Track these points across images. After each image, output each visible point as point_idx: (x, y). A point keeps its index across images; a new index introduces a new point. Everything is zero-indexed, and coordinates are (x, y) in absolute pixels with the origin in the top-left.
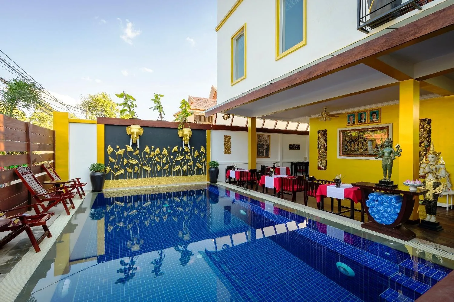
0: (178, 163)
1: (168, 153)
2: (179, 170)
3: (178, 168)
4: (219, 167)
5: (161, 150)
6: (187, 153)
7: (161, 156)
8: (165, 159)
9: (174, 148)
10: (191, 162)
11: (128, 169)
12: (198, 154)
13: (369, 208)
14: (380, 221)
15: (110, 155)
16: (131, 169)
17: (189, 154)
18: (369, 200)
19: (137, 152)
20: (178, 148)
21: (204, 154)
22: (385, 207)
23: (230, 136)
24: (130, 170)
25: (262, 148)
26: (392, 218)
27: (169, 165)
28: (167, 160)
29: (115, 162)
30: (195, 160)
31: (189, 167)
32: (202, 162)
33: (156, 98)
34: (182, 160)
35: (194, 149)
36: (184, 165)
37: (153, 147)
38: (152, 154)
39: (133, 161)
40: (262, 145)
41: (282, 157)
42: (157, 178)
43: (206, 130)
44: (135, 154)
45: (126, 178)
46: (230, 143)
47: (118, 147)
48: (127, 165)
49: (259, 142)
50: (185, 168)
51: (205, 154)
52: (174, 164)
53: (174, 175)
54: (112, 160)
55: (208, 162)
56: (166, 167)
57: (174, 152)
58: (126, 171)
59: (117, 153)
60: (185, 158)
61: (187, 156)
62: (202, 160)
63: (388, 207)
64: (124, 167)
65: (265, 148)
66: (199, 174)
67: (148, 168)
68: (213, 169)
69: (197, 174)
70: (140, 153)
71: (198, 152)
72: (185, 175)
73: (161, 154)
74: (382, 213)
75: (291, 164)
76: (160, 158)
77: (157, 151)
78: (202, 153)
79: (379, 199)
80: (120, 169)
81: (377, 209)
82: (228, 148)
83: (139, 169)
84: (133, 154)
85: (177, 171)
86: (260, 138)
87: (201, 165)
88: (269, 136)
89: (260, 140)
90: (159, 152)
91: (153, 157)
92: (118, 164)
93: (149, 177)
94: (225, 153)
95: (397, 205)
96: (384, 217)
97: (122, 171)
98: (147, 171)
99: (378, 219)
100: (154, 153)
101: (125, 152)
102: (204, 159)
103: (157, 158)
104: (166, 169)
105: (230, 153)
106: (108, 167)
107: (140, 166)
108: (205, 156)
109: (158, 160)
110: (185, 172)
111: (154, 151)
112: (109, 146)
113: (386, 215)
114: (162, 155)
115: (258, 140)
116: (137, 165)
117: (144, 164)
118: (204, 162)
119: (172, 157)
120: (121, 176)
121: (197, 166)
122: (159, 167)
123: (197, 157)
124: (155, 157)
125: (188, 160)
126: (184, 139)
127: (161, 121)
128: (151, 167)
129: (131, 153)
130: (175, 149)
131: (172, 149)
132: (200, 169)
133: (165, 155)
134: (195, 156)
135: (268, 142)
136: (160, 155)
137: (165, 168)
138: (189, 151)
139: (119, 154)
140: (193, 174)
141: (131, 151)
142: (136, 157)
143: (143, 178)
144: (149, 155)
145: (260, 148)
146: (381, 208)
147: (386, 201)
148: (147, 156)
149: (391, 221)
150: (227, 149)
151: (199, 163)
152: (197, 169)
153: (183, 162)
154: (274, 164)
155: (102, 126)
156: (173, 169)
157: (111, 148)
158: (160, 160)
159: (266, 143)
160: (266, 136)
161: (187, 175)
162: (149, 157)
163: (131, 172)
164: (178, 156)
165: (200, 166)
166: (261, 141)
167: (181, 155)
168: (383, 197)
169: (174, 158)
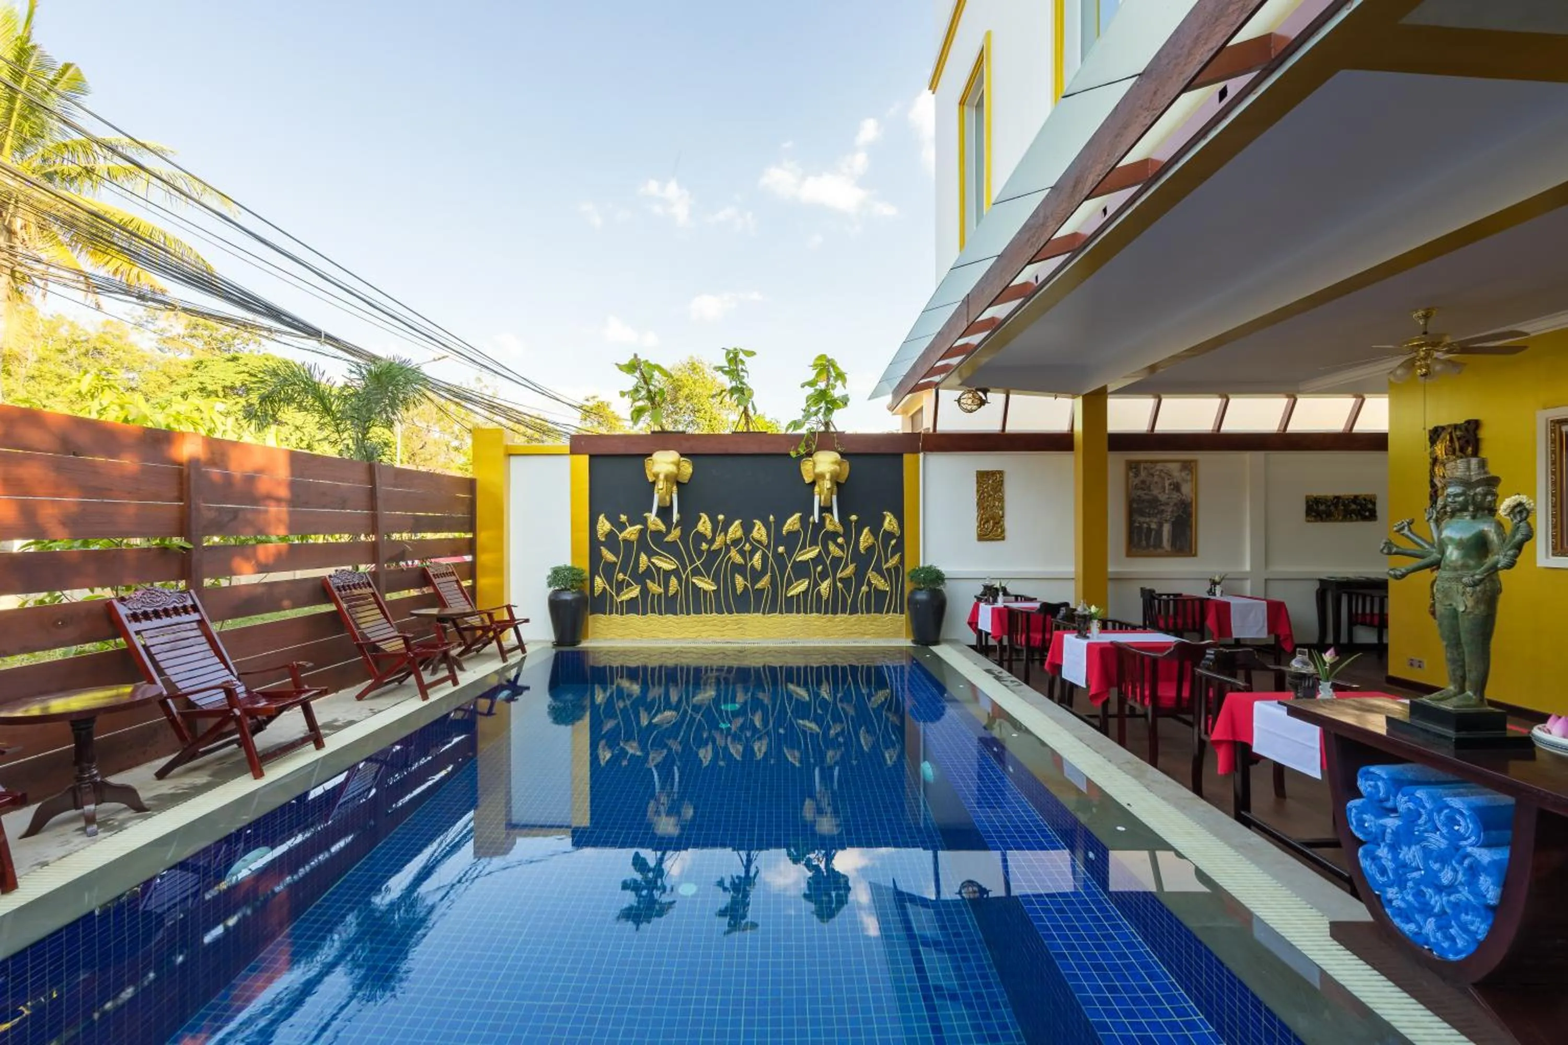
0: (802, 570)
1: (768, 535)
2: (805, 593)
3: (801, 587)
4: (948, 589)
5: (747, 528)
6: (833, 536)
7: (747, 545)
8: (758, 556)
9: (789, 521)
10: (846, 566)
11: (650, 584)
12: (871, 540)
13: (1361, 843)
14: (1409, 928)
15: (602, 544)
16: (659, 585)
17: (840, 540)
18: (1357, 802)
19: (675, 534)
20: (804, 521)
21: (893, 542)
22: (1427, 853)
23: (1001, 473)
24: (655, 588)
25: (1155, 515)
26: (1464, 928)
27: (773, 577)
28: (764, 558)
29: (615, 564)
30: (863, 561)
31: (839, 584)
32: (888, 570)
33: (730, 361)
34: (817, 560)
35: (856, 522)
36: (823, 576)
37: (721, 517)
38: (719, 540)
39: (666, 562)
40: (1155, 502)
41: (1266, 555)
42: (735, 616)
43: (901, 455)
44: (669, 539)
45: (645, 613)
46: (1001, 500)
47: (623, 518)
48: (648, 574)
49: (1139, 492)
50: (825, 586)
51: (901, 539)
52: (789, 574)
53: (789, 611)
54: (609, 556)
55: (908, 568)
56: (764, 583)
57: (790, 533)
58: (645, 591)
59: (621, 536)
60: (828, 553)
61: (832, 547)
62: (887, 561)
63: (1443, 858)
64: (641, 578)
65: (1168, 515)
66: (879, 610)
67: (706, 585)
68: (922, 596)
69: (869, 611)
70: (684, 537)
71: (874, 532)
72: (826, 612)
73: (747, 540)
74: (1417, 883)
75: (1317, 586)
76: (745, 552)
77: (735, 531)
78: (889, 535)
79: (1403, 803)
80: (629, 585)
81: (1395, 859)
82: (993, 518)
83: (680, 585)
84: (666, 539)
85: (798, 596)
86: (1143, 474)
87: (886, 581)
88: (1188, 466)
89: (1143, 482)
90: (739, 533)
91: (721, 549)
92: (623, 570)
93: (711, 612)
94: (982, 537)
95: (1485, 856)
96: (1426, 910)
97: (635, 592)
98: (705, 592)
99: (1399, 912)
100: (726, 535)
101: (642, 533)
102: (897, 557)
103: (734, 553)
104: (764, 589)
105: (1001, 537)
106: (600, 576)
107: (684, 577)
108: (899, 547)
109: (739, 559)
110: (827, 601)
111: (725, 530)
112: (602, 517)
113: (1437, 901)
114: (751, 544)
115: (1137, 481)
116: (675, 572)
117: (696, 572)
118: (896, 568)
119: (781, 549)
120: (632, 607)
121: (869, 584)
122: (739, 581)
123: (870, 549)
124: (728, 550)
125: (836, 561)
126: (817, 489)
127: (748, 432)
128: (716, 580)
129: (658, 536)
130: (792, 523)
131: (781, 522)
132: (881, 594)
133: (759, 542)
134: (862, 546)
135: (1186, 489)
136: (744, 545)
137: (759, 586)
138: (840, 529)
139: (626, 541)
140: (854, 611)
141: (660, 532)
142: (672, 549)
143: (692, 615)
144: (711, 542)
145: (1142, 514)
146: (1410, 854)
147: (1430, 819)
148: (704, 546)
149: (1460, 944)
150: (987, 521)
151: (878, 570)
152: (868, 593)
153: (819, 568)
154: (1214, 583)
155: (583, 461)
156: (787, 589)
157: (605, 521)
158: (744, 558)
159: (1175, 495)
160: (1174, 468)
161: (835, 612)
162: (709, 548)
163: (660, 595)
164: (803, 547)
165: (880, 583)
166: (1144, 486)
167: (814, 543)
168: (1420, 793)
169: (790, 552)
